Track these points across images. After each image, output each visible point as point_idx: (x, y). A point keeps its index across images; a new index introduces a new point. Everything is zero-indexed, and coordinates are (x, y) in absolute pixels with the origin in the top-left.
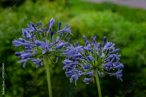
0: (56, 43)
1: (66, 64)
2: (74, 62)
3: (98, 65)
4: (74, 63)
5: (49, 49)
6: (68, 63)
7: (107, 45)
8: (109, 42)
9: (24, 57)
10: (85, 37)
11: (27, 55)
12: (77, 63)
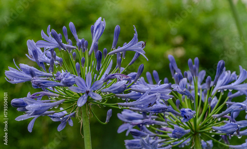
0: (109, 79)
1: (126, 120)
2: (145, 117)
3: (203, 125)
4: (146, 120)
5: (93, 95)
6: (131, 119)
7: (224, 78)
8: (229, 72)
9: (34, 110)
10: (173, 60)
11: (41, 105)
12: (152, 119)
